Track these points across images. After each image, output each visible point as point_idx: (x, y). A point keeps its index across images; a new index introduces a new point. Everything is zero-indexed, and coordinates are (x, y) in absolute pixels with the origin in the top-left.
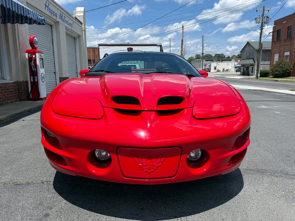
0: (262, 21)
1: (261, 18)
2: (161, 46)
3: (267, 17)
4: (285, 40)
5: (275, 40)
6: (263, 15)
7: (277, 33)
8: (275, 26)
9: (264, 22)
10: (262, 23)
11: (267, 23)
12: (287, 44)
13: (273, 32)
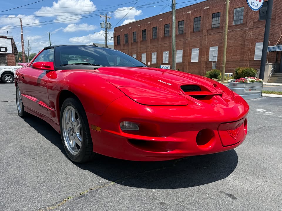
0: (106, 26)
1: (105, 24)
2: (12, 39)
3: (110, 24)
4: (124, 45)
5: (116, 44)
6: (106, 22)
7: (117, 38)
8: (115, 32)
9: (108, 28)
10: (106, 28)
11: (109, 29)
12: (125, 48)
13: (114, 37)
